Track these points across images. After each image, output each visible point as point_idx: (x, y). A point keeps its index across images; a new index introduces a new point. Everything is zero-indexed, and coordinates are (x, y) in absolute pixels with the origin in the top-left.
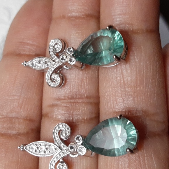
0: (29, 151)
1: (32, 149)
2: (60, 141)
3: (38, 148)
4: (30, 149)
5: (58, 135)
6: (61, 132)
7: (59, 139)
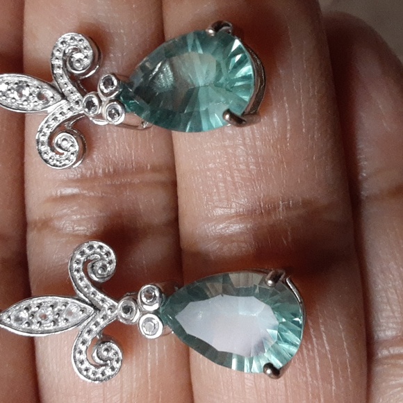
0: (10, 326)
1: (18, 319)
2: (93, 289)
3: (33, 315)
4: (12, 322)
5: (82, 274)
6: (90, 264)
7: (89, 283)
